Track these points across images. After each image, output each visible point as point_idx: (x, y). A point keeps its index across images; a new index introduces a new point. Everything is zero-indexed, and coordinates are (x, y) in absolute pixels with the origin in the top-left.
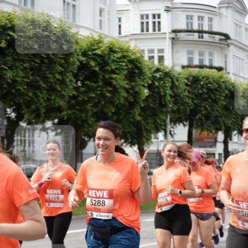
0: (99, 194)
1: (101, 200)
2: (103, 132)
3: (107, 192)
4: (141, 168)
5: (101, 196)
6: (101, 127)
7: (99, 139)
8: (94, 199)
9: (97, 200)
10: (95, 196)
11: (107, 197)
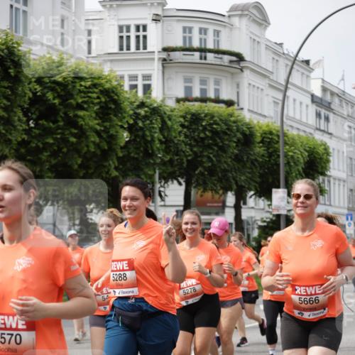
0: (120, 266)
1: (122, 273)
2: (129, 192)
3: (126, 262)
4: (165, 235)
5: (121, 268)
6: (127, 185)
7: (126, 199)
8: (115, 273)
9: (118, 273)
10: (115, 269)
11: (127, 268)
